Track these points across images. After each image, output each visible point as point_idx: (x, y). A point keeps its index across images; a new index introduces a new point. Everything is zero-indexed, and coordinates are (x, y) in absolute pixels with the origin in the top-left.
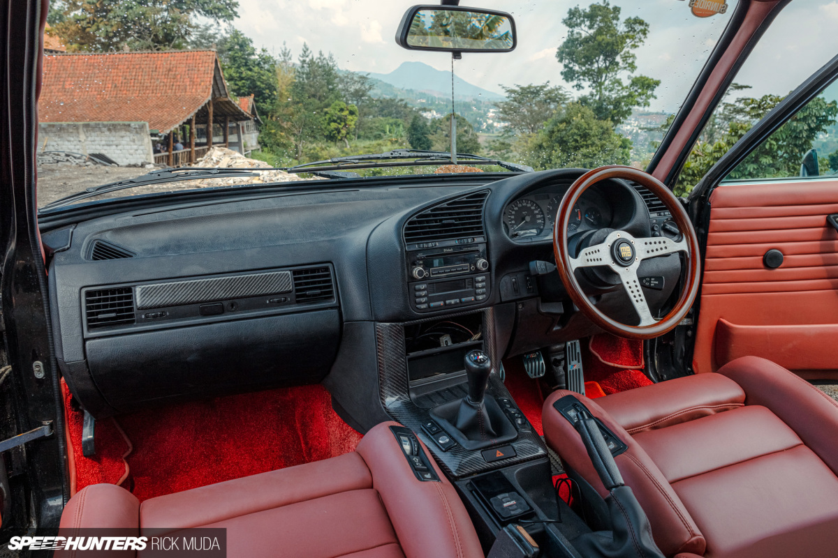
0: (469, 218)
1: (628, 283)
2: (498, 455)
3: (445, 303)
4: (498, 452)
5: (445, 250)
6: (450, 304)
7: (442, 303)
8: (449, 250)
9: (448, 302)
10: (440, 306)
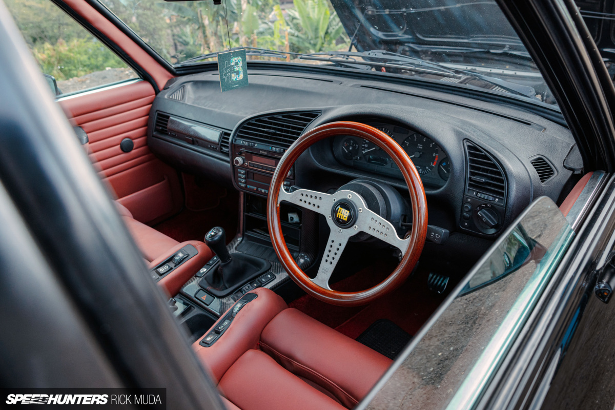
0: (288, 132)
1: (333, 241)
2: (203, 298)
3: (257, 189)
4: (205, 296)
5: (261, 152)
6: (261, 191)
7: (255, 188)
8: (264, 152)
9: (259, 189)
10: (253, 190)
